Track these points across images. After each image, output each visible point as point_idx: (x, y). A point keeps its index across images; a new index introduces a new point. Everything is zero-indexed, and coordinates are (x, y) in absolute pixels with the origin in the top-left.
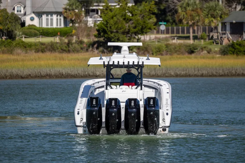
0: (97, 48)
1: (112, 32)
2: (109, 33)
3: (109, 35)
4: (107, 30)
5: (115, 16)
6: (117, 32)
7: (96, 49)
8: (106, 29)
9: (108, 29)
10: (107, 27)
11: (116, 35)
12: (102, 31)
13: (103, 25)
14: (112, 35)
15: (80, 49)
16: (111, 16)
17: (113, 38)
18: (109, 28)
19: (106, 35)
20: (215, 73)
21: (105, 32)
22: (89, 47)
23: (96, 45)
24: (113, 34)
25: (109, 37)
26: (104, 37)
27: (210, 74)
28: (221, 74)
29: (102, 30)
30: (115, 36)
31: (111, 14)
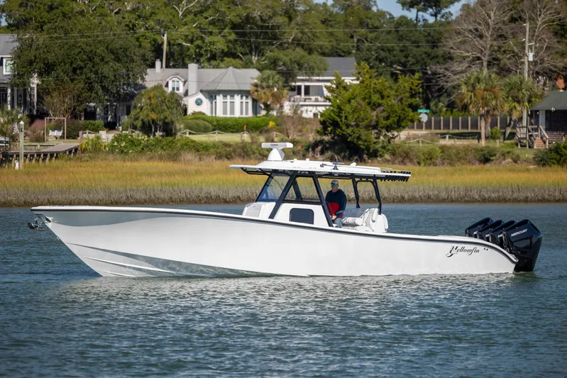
0: (322, 153)
1: (348, 126)
2: (344, 128)
3: (343, 131)
4: (340, 123)
5: (354, 99)
6: (357, 126)
7: (320, 154)
8: (339, 120)
9: (341, 121)
10: (340, 117)
11: (356, 130)
12: (331, 124)
13: (332, 114)
14: (349, 131)
15: (292, 154)
16: (347, 98)
17: (351, 136)
18: (343, 119)
19: (338, 131)
20: (546, 197)
21: (335, 124)
22: (307, 150)
23: (320, 148)
24: (351, 129)
25: (343, 134)
26: (335, 133)
27: (540, 198)
28: (557, 198)
29: (331, 122)
30: (354, 133)
31: (347, 95)
